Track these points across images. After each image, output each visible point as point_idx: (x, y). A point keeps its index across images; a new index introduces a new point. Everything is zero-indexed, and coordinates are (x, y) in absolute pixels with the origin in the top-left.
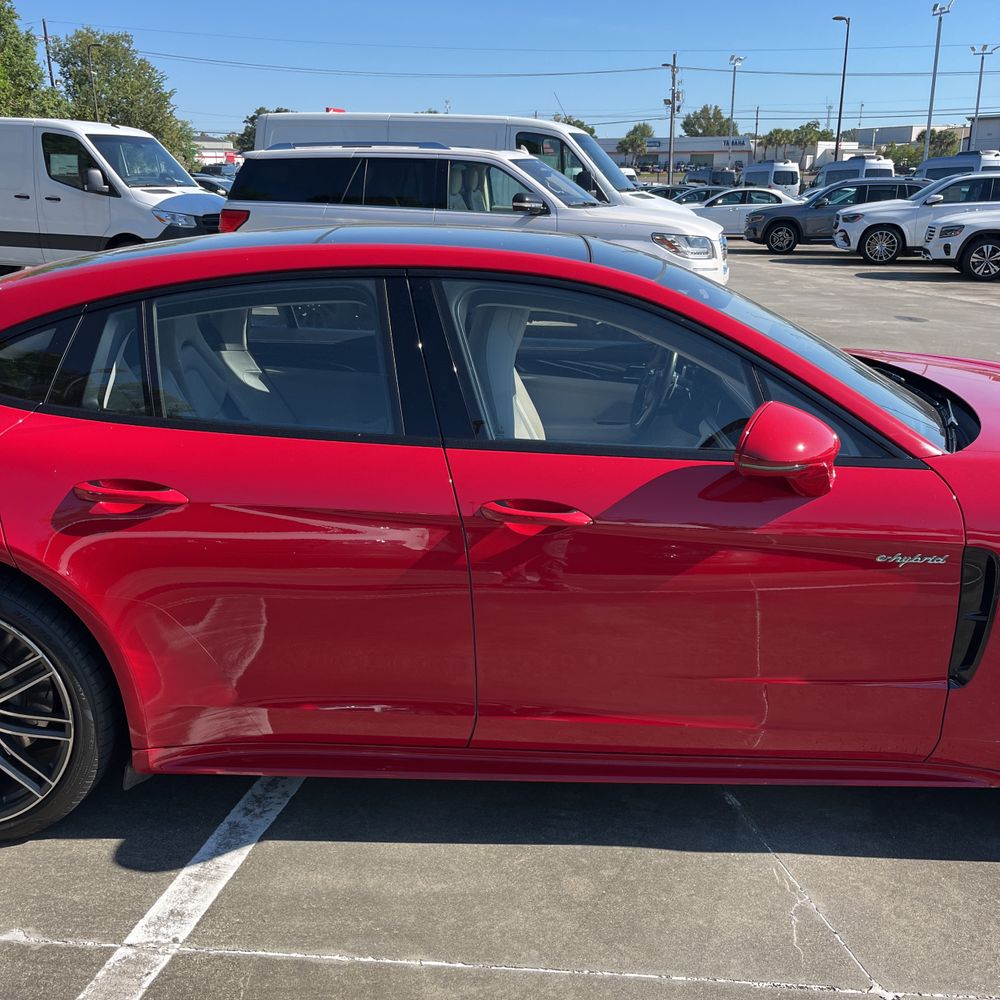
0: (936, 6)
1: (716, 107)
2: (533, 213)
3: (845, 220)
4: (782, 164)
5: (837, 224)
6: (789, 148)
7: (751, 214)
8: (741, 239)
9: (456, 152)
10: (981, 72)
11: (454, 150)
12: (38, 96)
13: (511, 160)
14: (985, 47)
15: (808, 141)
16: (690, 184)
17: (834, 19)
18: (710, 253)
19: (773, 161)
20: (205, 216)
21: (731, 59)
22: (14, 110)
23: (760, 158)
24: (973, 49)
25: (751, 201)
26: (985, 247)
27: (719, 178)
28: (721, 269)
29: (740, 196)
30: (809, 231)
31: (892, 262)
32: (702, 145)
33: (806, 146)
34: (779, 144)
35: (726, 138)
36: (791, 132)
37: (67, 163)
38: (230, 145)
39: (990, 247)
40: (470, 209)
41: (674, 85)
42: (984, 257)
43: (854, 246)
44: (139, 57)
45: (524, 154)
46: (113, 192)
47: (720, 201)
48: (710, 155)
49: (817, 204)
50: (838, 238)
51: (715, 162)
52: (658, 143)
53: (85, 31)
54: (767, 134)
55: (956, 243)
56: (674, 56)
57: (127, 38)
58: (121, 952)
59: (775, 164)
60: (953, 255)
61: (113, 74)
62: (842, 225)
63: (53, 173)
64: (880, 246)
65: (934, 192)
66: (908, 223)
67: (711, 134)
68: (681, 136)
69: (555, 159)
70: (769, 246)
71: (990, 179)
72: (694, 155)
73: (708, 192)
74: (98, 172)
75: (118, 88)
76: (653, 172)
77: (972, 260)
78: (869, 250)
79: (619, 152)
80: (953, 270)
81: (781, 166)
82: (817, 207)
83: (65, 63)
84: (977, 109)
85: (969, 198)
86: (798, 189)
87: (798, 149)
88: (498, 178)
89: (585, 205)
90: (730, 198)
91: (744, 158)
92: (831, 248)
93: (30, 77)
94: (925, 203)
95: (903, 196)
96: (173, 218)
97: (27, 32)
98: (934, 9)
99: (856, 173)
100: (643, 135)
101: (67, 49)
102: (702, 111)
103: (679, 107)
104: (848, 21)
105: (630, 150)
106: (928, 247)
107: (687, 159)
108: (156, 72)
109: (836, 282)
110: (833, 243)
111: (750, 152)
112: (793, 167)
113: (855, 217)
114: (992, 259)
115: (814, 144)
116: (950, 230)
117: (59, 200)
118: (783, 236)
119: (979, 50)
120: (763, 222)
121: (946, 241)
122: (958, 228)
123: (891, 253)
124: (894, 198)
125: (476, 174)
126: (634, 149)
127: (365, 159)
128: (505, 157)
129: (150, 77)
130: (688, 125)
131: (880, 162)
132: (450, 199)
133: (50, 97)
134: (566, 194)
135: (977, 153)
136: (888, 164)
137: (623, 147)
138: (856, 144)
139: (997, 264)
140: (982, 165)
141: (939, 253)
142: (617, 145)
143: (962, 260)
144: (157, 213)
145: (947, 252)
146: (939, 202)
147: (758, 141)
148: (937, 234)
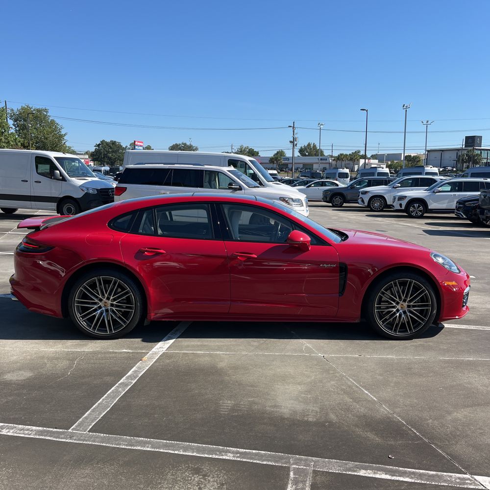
0: (404, 105)
1: (314, 144)
2: (235, 189)
3: (362, 194)
4: (342, 170)
5: (359, 195)
6: (347, 162)
7: (325, 191)
8: (321, 201)
9: (207, 167)
10: (427, 132)
11: (206, 166)
12: (6, 136)
13: (227, 170)
14: (427, 122)
15: (356, 159)
16: (302, 178)
17: (361, 110)
18: (301, 205)
19: (338, 168)
20: (101, 189)
21: (319, 124)
23: (334, 166)
24: (423, 122)
25: (325, 185)
26: (415, 205)
27: (314, 175)
28: (305, 210)
29: (321, 183)
30: (349, 198)
31: (382, 211)
32: (308, 160)
33: (355, 161)
34: (343, 160)
35: (318, 157)
36: (347, 155)
37: (45, 168)
38: (87, 157)
39: (417, 205)
40: (211, 188)
41: (294, 135)
43: (366, 204)
44: (51, 118)
45: (232, 168)
46: (64, 179)
47: (313, 185)
48: (312, 165)
49: (352, 187)
50: (360, 201)
51: (314, 168)
52: (288, 159)
53: (26, 107)
54: (337, 155)
55: (404, 203)
56: (294, 122)
57: (46, 111)
58: (150, 352)
59: (339, 170)
60: (403, 208)
61: (38, 126)
62: (361, 196)
63: (39, 172)
64: (377, 204)
65: (397, 182)
66: (387, 195)
67: (312, 155)
68: (298, 156)
69: (243, 169)
70: (332, 204)
71: (419, 178)
72: (305, 165)
73: (307, 181)
74: (59, 172)
75: (40, 132)
76: (286, 172)
77: (411, 210)
78: (372, 206)
79: (270, 163)
80: (405, 214)
81: (341, 170)
82: (352, 188)
83: (15, 120)
84: (426, 147)
85: (411, 185)
86: (349, 180)
87: (351, 162)
88: (221, 176)
89: (255, 187)
90: (317, 184)
91: (327, 166)
92: (357, 205)
94: (394, 187)
95: (386, 184)
96: (88, 189)
98: (403, 107)
99: (373, 174)
100: (281, 155)
101: (17, 115)
102: (308, 145)
103: (296, 144)
104: (367, 111)
105: (275, 162)
106: (394, 204)
107: (301, 166)
108: (59, 125)
109: (357, 218)
110: (358, 203)
111: (330, 163)
112: (347, 171)
113: (366, 193)
114: (418, 209)
115: (358, 160)
116: (401, 198)
117: (40, 182)
118: (338, 200)
119: (425, 123)
120: (330, 194)
121: (400, 202)
122: (405, 197)
123: (381, 207)
124: (382, 185)
125: (213, 175)
126: (277, 162)
127: (172, 169)
128: (225, 169)
129: (55, 127)
130: (301, 151)
131: (383, 169)
132: (205, 184)
134: (248, 183)
135: (422, 166)
136: (387, 170)
137: (272, 160)
138: (377, 161)
139: (420, 211)
140: (425, 172)
141: (397, 207)
142: (269, 159)
143: (407, 210)
144: (81, 188)
145: (401, 207)
146: (398, 187)
147: (333, 158)
148: (397, 199)
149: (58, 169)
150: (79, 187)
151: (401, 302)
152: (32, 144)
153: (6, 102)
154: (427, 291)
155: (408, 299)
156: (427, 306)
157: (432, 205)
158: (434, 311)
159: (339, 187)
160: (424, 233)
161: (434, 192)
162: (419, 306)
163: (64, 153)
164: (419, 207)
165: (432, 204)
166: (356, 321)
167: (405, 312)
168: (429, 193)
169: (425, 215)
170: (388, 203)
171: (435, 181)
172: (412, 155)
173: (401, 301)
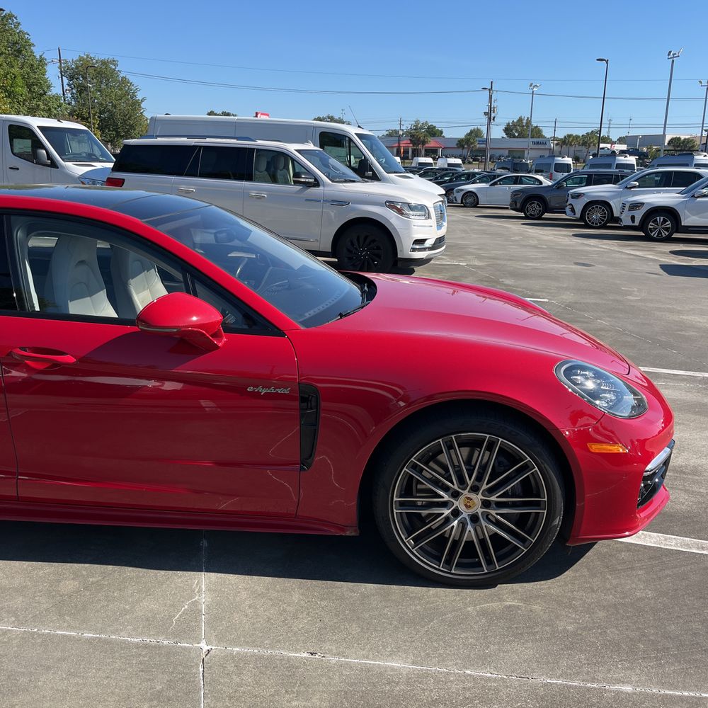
0: (670, 52)
1: (528, 118)
2: (308, 185)
3: (573, 197)
4: (560, 158)
5: (567, 200)
6: (578, 148)
7: (515, 191)
8: (507, 208)
10: (706, 98)
13: (296, 150)
15: (591, 143)
16: (497, 170)
17: (598, 60)
18: (427, 215)
19: (557, 157)
21: (531, 86)
22: (29, 109)
24: (701, 82)
25: (521, 183)
26: (658, 218)
27: (518, 167)
29: (514, 179)
30: (553, 204)
31: (604, 227)
32: (517, 144)
33: (589, 146)
34: (571, 145)
35: (534, 140)
36: (579, 137)
37: (24, 145)
39: (662, 218)
41: (490, 102)
42: (658, 224)
43: (578, 215)
44: (122, 75)
46: (54, 164)
47: (500, 182)
48: (522, 151)
49: (559, 186)
50: (568, 209)
51: (525, 156)
52: (486, 142)
53: (85, 57)
54: (562, 137)
55: (639, 215)
56: (492, 82)
57: (114, 62)
60: (637, 223)
61: (103, 86)
62: (570, 201)
63: (15, 151)
64: (596, 216)
65: (633, 179)
66: (615, 201)
67: (523, 137)
68: (502, 137)
70: (525, 214)
71: (671, 172)
72: (511, 151)
74: (44, 152)
75: (106, 96)
77: (650, 227)
78: (588, 218)
79: (458, 148)
80: (640, 234)
81: (560, 160)
82: (559, 188)
83: (71, 78)
84: (703, 124)
85: (658, 184)
87: (584, 148)
89: (345, 181)
90: (507, 181)
91: (546, 153)
92: (563, 216)
93: (41, 87)
94: (626, 187)
95: (615, 183)
97: (41, 56)
98: (669, 55)
99: (609, 166)
100: (477, 136)
101: (72, 69)
102: (518, 121)
103: (494, 118)
104: (607, 62)
105: (466, 146)
106: (622, 217)
107: (506, 153)
108: (133, 85)
109: (555, 239)
110: (565, 213)
111: (550, 149)
112: (568, 160)
113: (579, 195)
114: (663, 226)
116: (635, 206)
117: (18, 169)
118: (535, 207)
120: (521, 197)
121: (633, 213)
122: (640, 205)
123: (603, 221)
125: (283, 159)
126: (469, 146)
127: (200, 147)
128: (293, 148)
129: (129, 89)
130: (508, 130)
131: (626, 159)
132: (256, 174)
133: (54, 100)
135: (692, 154)
136: (633, 160)
137: (461, 143)
138: (626, 146)
139: (667, 229)
140: (695, 162)
141: (626, 221)
142: (457, 142)
143: (643, 226)
144: (82, 180)
145: (633, 221)
146: (635, 187)
147: (556, 142)
148: (627, 208)
149: (43, 147)
150: (79, 178)
151: (466, 493)
152: (94, 115)
153: (59, 50)
154: (537, 468)
155: (485, 487)
156: (537, 504)
157: (688, 220)
158: (554, 519)
159: (544, 185)
160: (661, 272)
161: (693, 196)
162: (514, 505)
163: (59, 121)
164: (665, 221)
165: (689, 217)
166: (348, 533)
167: (474, 518)
168: (684, 198)
169: (675, 235)
170: (615, 215)
171: (699, 176)
172: (683, 138)
173: (464, 489)
